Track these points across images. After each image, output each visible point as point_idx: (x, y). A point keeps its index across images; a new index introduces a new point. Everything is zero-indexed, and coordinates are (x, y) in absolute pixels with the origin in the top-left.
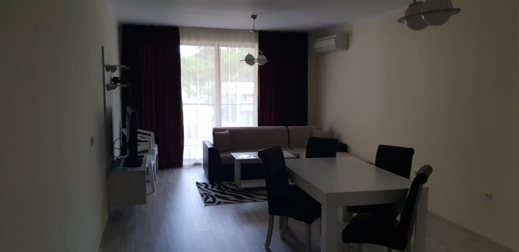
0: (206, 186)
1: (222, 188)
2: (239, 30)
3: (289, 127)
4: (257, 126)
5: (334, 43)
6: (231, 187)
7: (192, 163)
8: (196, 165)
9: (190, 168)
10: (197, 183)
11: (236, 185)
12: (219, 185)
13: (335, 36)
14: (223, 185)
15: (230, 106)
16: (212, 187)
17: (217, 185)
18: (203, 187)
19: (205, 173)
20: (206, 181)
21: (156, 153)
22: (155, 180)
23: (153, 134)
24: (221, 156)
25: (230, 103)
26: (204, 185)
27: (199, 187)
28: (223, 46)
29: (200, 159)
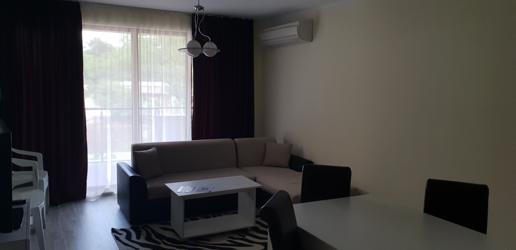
0: (129, 237)
1: (153, 236)
2: (165, 11)
3: (235, 139)
4: (191, 140)
5: (296, 33)
6: (168, 234)
7: (100, 193)
8: (106, 195)
9: (97, 201)
10: (113, 230)
11: (173, 231)
12: (147, 232)
13: (297, 23)
14: (154, 232)
15: (153, 111)
16: (138, 238)
17: (144, 233)
18: (123, 237)
19: (122, 210)
20: (127, 226)
21: (46, 185)
22: (44, 228)
23: (40, 156)
24: (149, 186)
25: (153, 106)
26: (125, 234)
27: (117, 238)
28: (143, 31)
29: (112, 186)
